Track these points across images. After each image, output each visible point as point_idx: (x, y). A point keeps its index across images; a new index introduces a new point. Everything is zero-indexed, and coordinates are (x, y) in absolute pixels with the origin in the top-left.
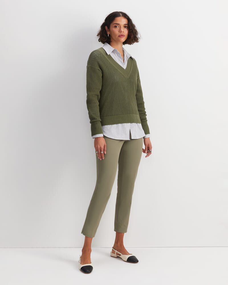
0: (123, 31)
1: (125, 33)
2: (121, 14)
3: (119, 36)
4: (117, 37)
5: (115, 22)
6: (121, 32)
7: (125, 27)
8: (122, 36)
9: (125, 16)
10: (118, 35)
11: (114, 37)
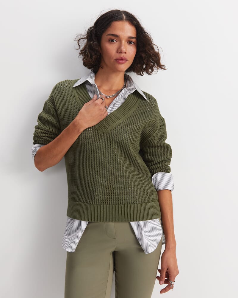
0: (124, 50)
1: (127, 54)
2: (124, 16)
3: (117, 60)
4: (112, 61)
5: (111, 31)
6: (121, 52)
7: (130, 42)
8: (122, 59)
9: (132, 19)
10: (115, 58)
11: (106, 60)
